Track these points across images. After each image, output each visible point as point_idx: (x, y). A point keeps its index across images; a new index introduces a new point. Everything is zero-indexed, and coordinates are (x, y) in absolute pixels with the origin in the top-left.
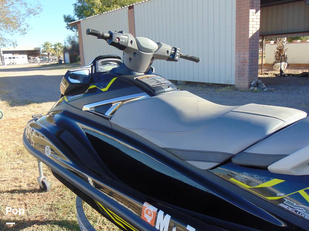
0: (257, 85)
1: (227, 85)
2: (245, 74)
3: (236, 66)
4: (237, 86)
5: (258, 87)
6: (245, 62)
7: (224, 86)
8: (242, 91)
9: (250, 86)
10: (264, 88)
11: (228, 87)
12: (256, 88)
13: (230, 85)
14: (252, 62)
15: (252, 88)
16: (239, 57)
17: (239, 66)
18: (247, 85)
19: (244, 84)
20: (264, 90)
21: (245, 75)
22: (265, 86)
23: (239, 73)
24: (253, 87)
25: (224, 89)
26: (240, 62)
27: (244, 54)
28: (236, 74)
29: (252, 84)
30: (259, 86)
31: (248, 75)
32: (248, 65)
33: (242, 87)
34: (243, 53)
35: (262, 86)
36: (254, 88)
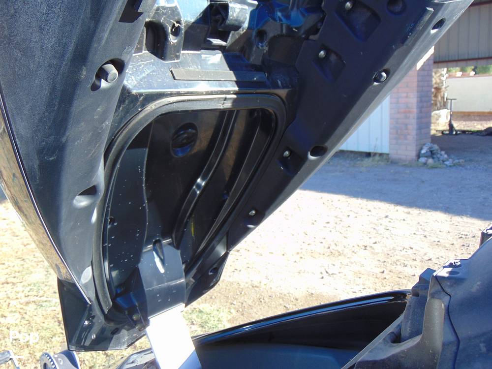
0: (432, 154)
1: (375, 154)
2: (409, 134)
3: (391, 118)
4: (394, 156)
5: (433, 158)
6: (410, 112)
7: (368, 155)
8: (405, 166)
9: (419, 156)
10: (445, 160)
11: (377, 158)
12: (430, 161)
13: (381, 155)
14: (421, 112)
15: (423, 160)
16: (398, 102)
17: (398, 119)
18: (412, 154)
19: (408, 152)
20: (445, 163)
21: (408, 137)
22: (446, 156)
23: (397, 132)
24: (426, 158)
25: (368, 162)
26: (398, 113)
27: (407, 97)
28: (390, 133)
29: (423, 151)
30: (435, 156)
31: (415, 137)
32: (416, 117)
33: (404, 157)
34: (405, 95)
35: (441, 155)
36: (427, 161)
